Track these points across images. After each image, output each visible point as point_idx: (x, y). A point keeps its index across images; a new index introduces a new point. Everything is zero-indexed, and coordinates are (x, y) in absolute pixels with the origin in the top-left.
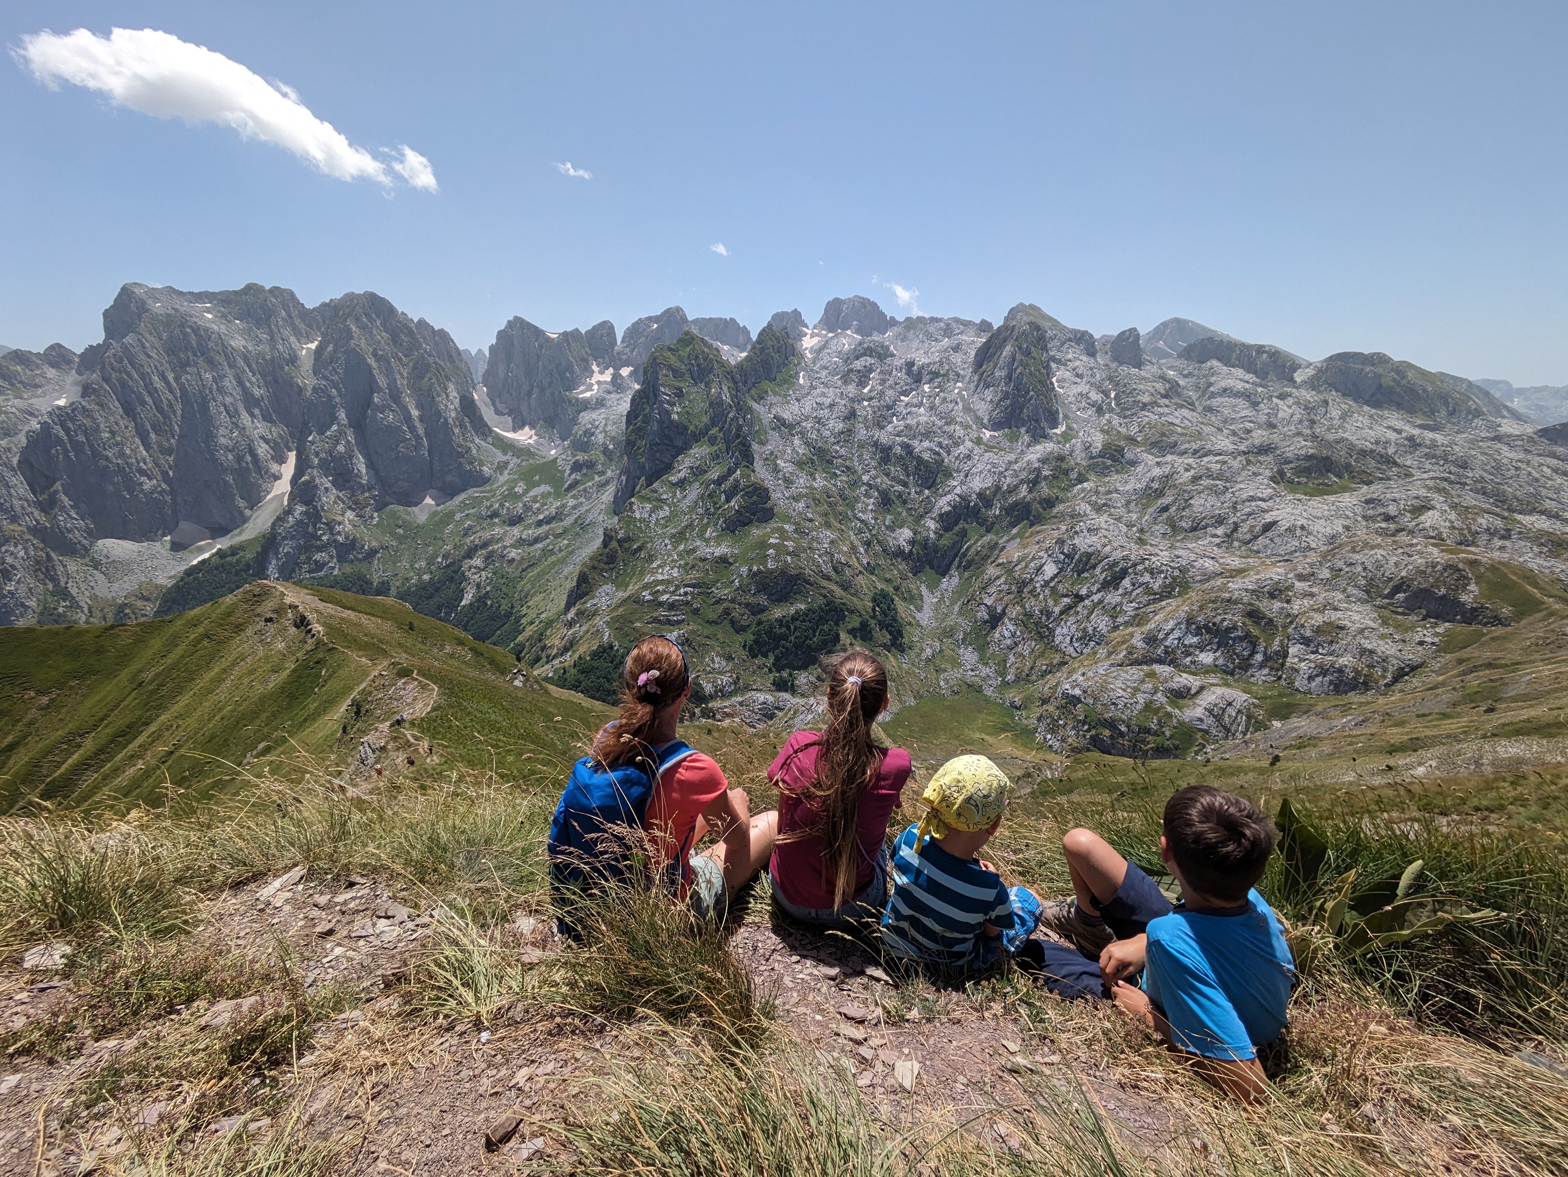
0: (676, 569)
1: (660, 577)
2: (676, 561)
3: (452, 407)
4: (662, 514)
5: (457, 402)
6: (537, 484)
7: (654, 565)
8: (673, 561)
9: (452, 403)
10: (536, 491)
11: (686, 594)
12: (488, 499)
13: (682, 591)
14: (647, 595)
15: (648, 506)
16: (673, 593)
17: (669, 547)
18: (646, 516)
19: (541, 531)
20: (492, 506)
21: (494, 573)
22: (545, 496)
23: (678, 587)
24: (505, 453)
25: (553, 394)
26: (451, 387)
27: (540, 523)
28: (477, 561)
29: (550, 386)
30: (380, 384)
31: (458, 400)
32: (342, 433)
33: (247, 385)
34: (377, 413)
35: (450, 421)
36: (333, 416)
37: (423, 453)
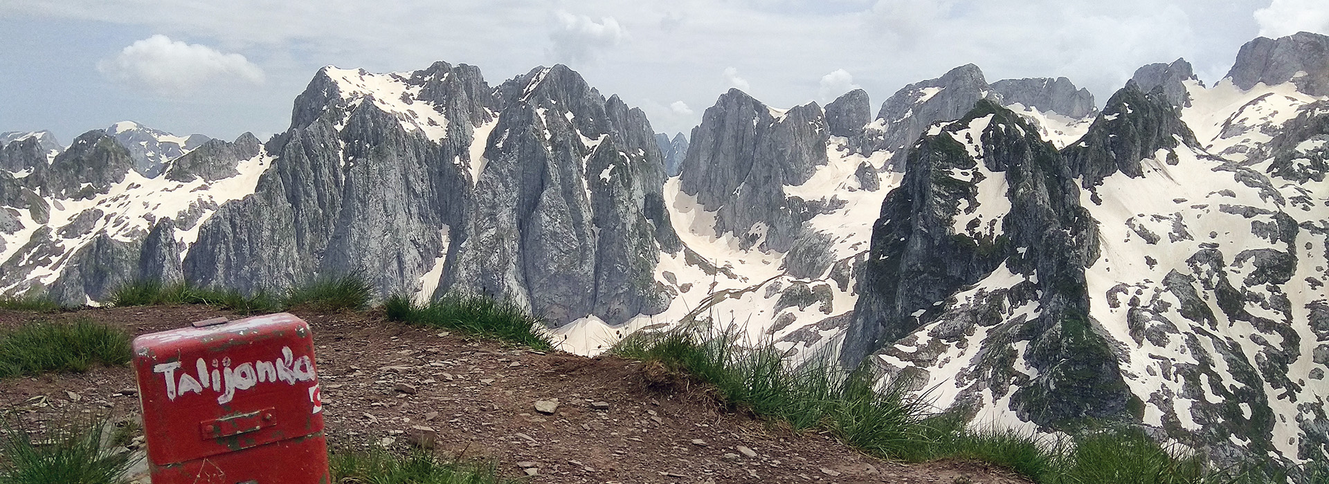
3: (634, 209)
5: (641, 203)
9: (635, 204)
25: (769, 194)
26: (637, 184)
29: (766, 182)
30: (553, 178)
31: (643, 200)
32: (499, 238)
33: (411, 178)
34: (543, 215)
35: (629, 227)
36: (493, 218)
37: (588, 268)
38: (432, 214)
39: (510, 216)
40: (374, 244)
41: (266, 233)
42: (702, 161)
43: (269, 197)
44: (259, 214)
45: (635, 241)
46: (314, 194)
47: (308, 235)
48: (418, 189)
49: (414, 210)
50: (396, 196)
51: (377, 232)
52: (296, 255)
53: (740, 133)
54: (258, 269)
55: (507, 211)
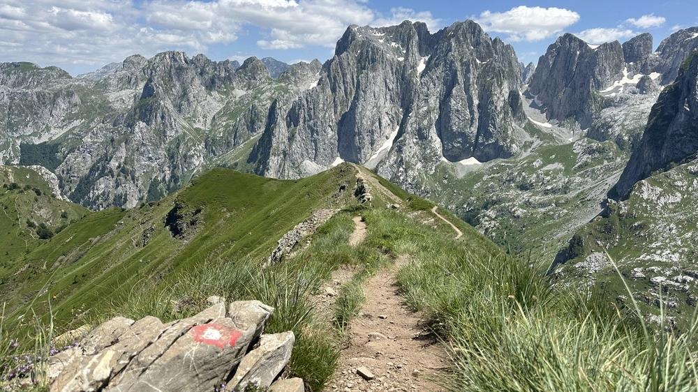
0: (677, 255)
1: (657, 258)
2: (680, 247)
3: (502, 99)
4: (672, 199)
5: (506, 96)
6: (552, 162)
7: (654, 245)
8: (675, 246)
9: (503, 96)
10: (550, 167)
11: (684, 281)
12: (510, 168)
13: (680, 277)
14: (639, 272)
15: (659, 190)
16: (670, 277)
17: (673, 231)
18: (655, 198)
19: (546, 198)
20: (512, 173)
21: (501, 224)
22: (556, 172)
23: (676, 273)
24: (532, 135)
25: (582, 93)
26: (505, 84)
27: (546, 193)
28: (491, 213)
29: (581, 86)
30: (460, 81)
31: (508, 94)
32: (428, 112)
33: (388, 81)
34: (452, 100)
35: (499, 108)
36: (426, 101)
37: (474, 129)
38: (396, 99)
39: (435, 101)
40: (368, 113)
41: (321, 106)
42: (543, 74)
43: (323, 89)
44: (318, 96)
45: (501, 116)
46: (343, 88)
47: (339, 108)
48: (391, 87)
49: (388, 97)
50: (380, 90)
51: (369, 107)
52: (333, 117)
53: (569, 58)
54: (317, 122)
55: (434, 98)
